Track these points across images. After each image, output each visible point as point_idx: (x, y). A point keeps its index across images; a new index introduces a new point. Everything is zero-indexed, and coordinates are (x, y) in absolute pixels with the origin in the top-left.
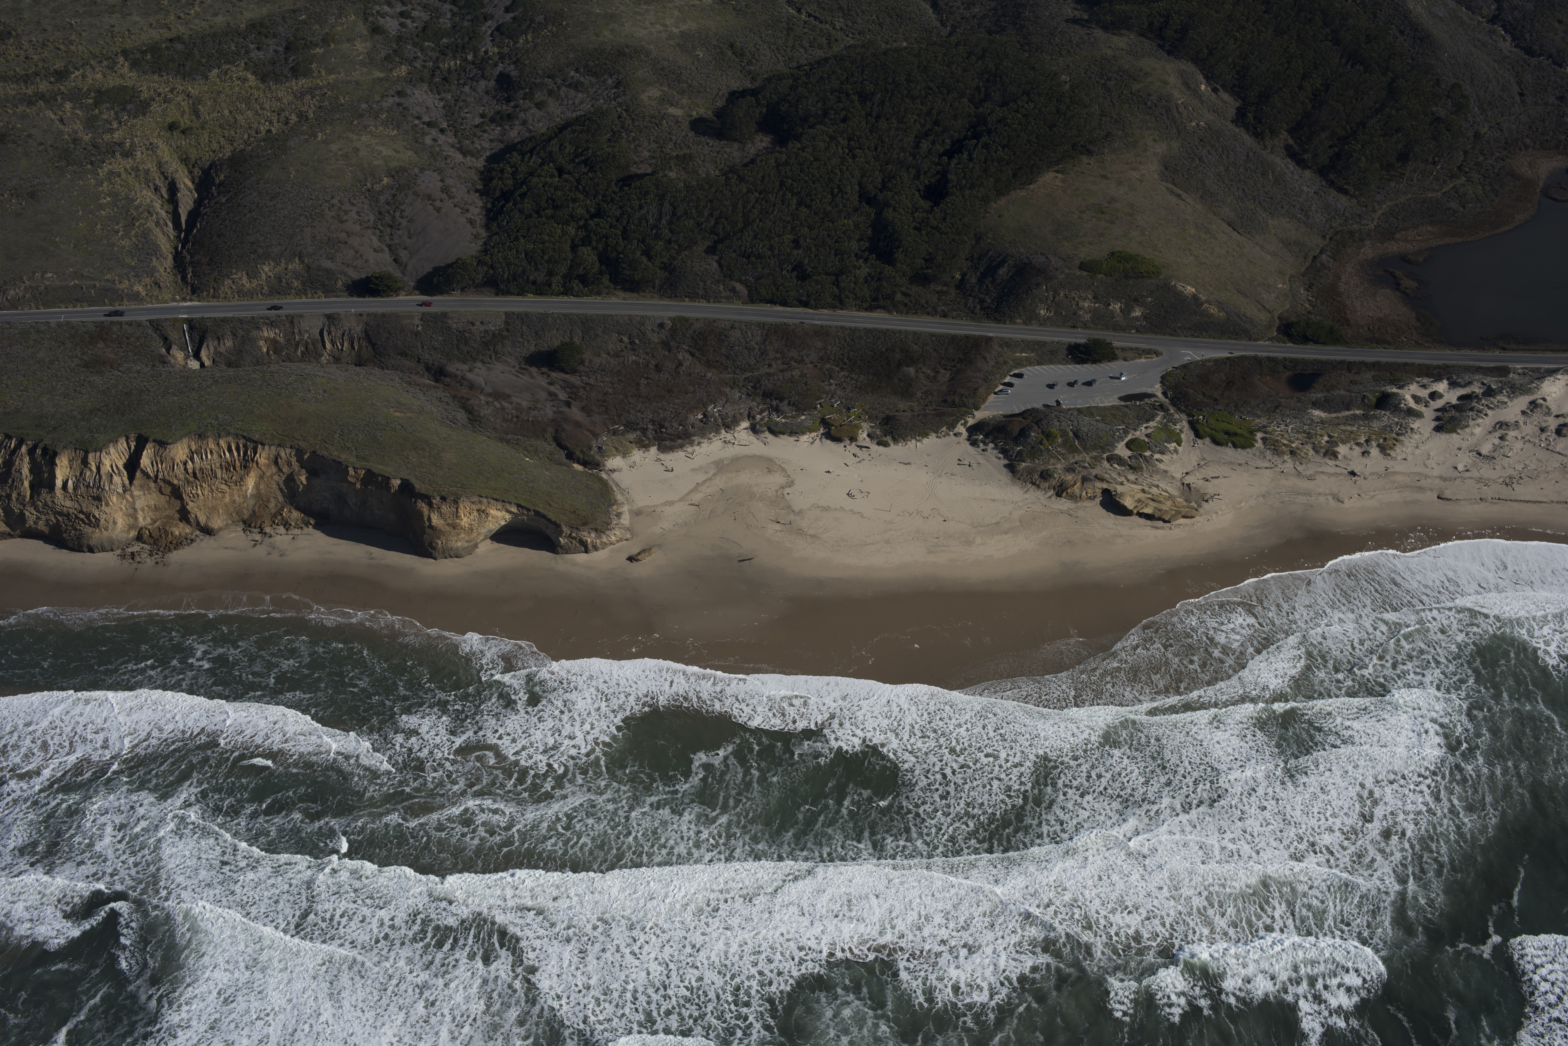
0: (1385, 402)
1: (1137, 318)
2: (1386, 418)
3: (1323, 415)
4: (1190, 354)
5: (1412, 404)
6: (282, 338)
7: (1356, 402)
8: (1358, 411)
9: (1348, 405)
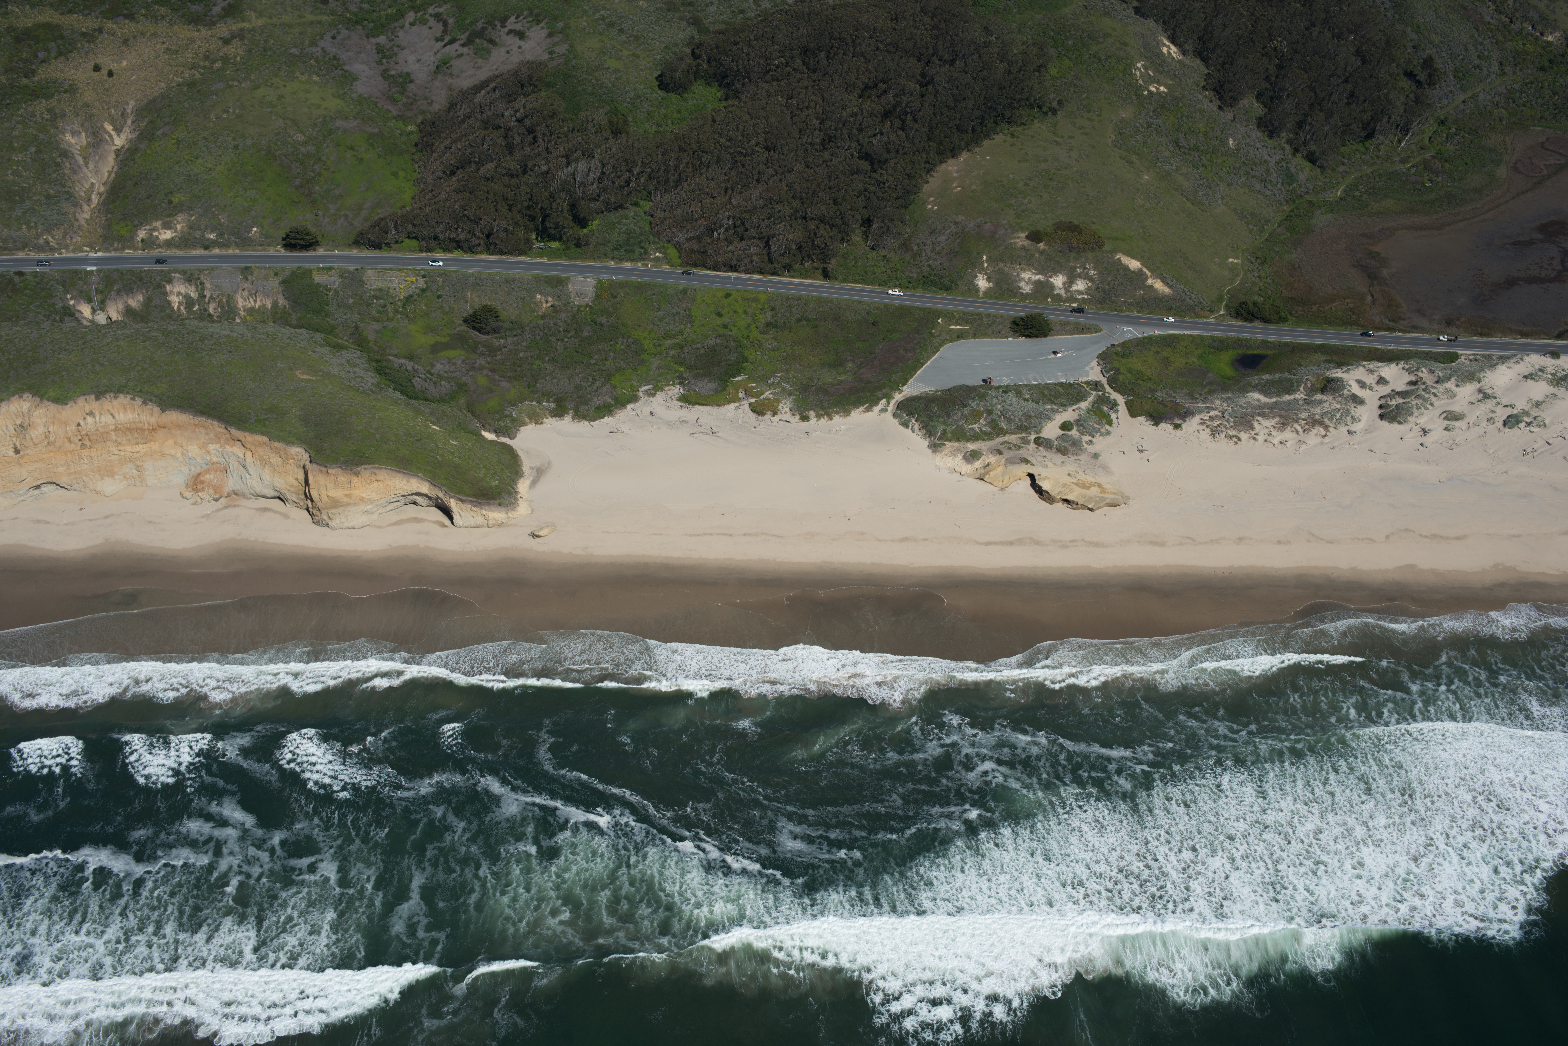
0: (1329, 386)
1: (1080, 292)
3: (1263, 399)
4: (1129, 332)
5: (1356, 389)
6: (194, 295)
7: (1299, 386)
8: (1300, 396)
9: (1290, 390)
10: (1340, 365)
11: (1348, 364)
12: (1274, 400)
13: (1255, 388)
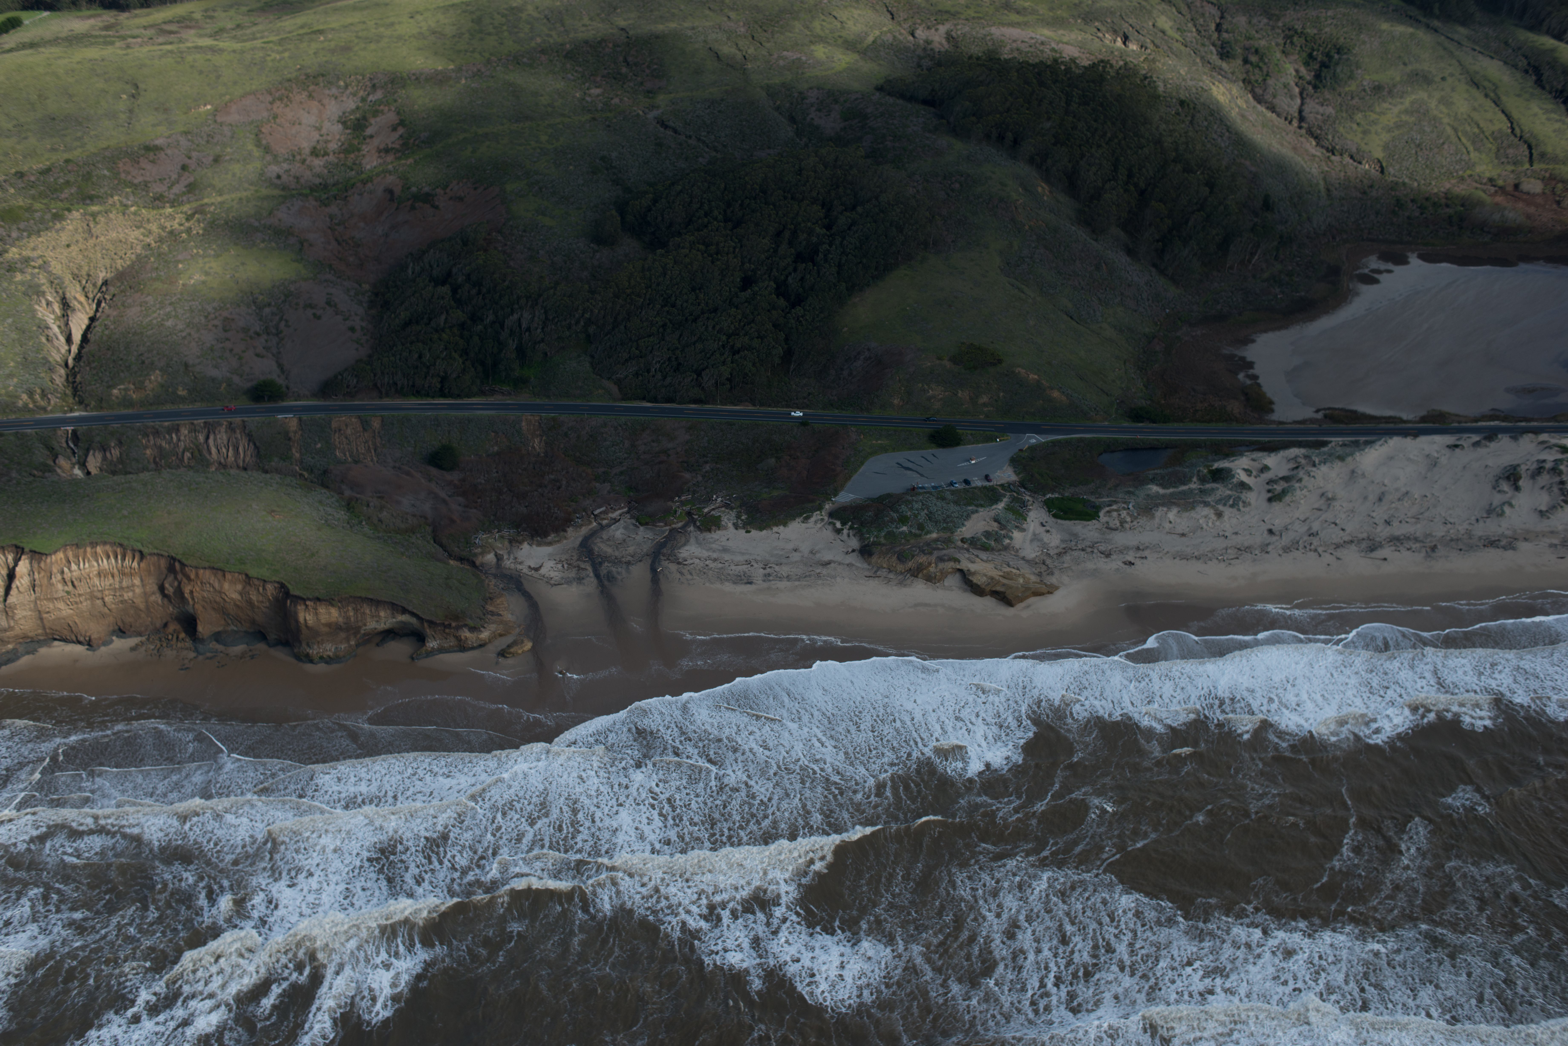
0: (1220, 476)
1: (984, 405)
2: (1222, 490)
3: (1161, 491)
4: (1035, 437)
5: (1243, 477)
6: (168, 446)
7: (1191, 477)
8: (1194, 485)
9: (1184, 480)
10: (1227, 456)
11: (1233, 455)
12: (1171, 490)
13: (1153, 481)
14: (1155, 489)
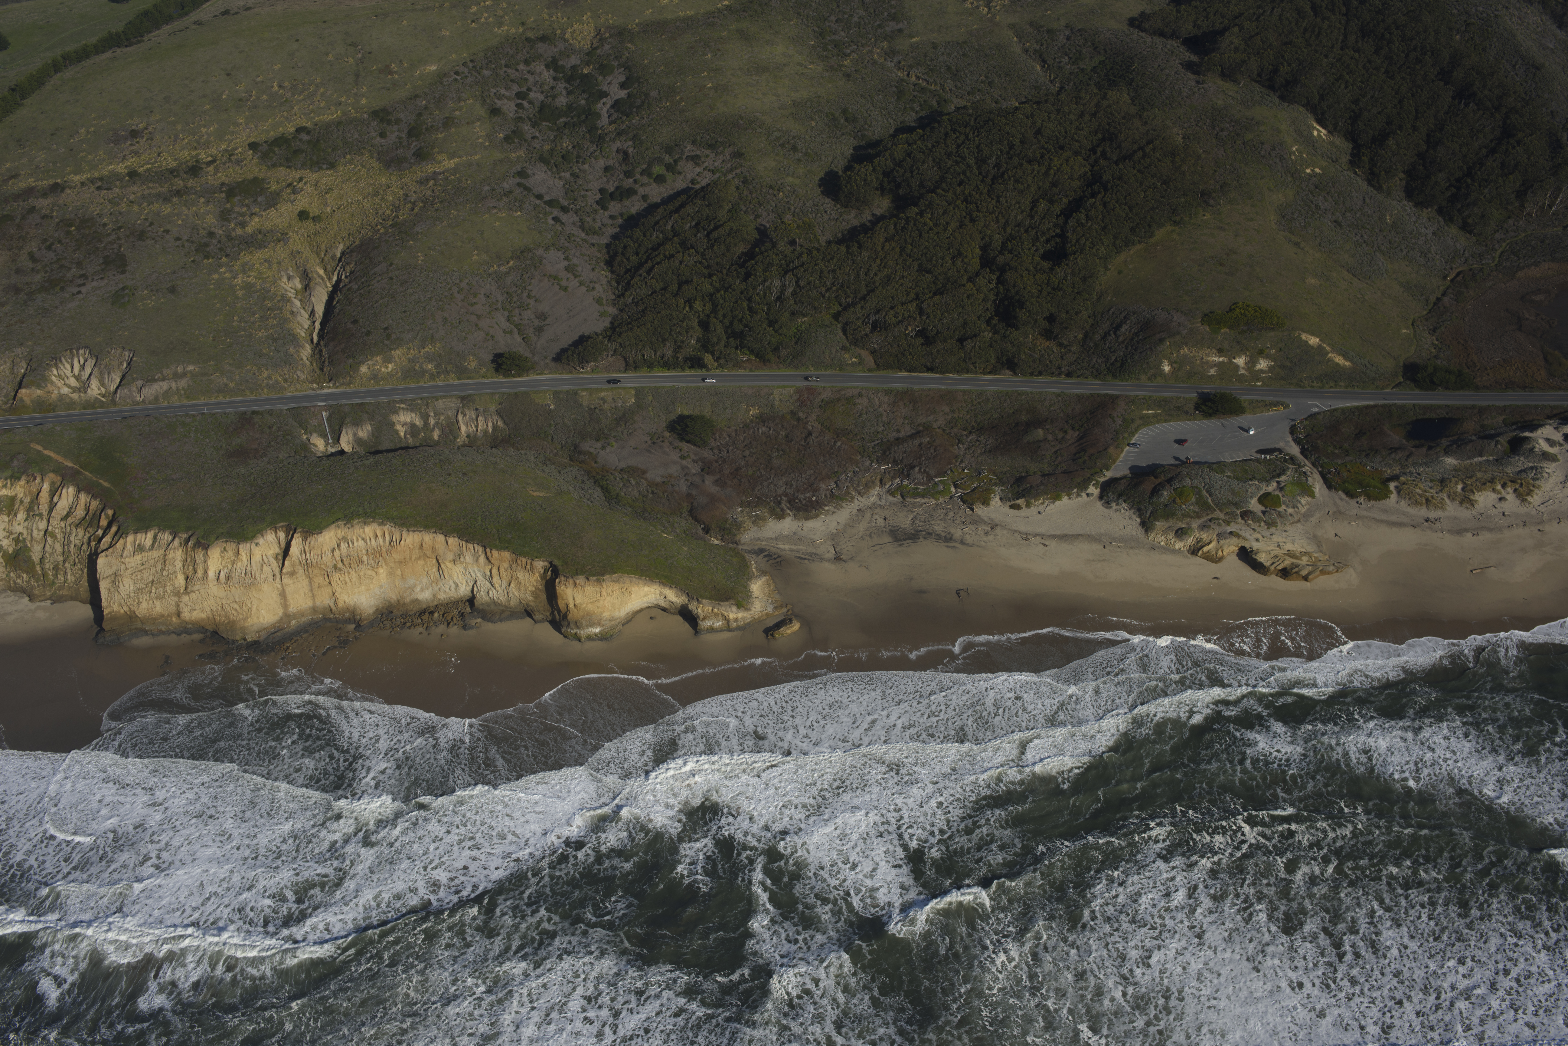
0: (1518, 446)
1: (1261, 371)
2: (1520, 462)
3: (1456, 462)
4: (1317, 405)
5: (1546, 447)
6: (418, 422)
8: (1490, 457)
11: (1537, 424)
12: (1466, 462)
14: (1450, 461)
